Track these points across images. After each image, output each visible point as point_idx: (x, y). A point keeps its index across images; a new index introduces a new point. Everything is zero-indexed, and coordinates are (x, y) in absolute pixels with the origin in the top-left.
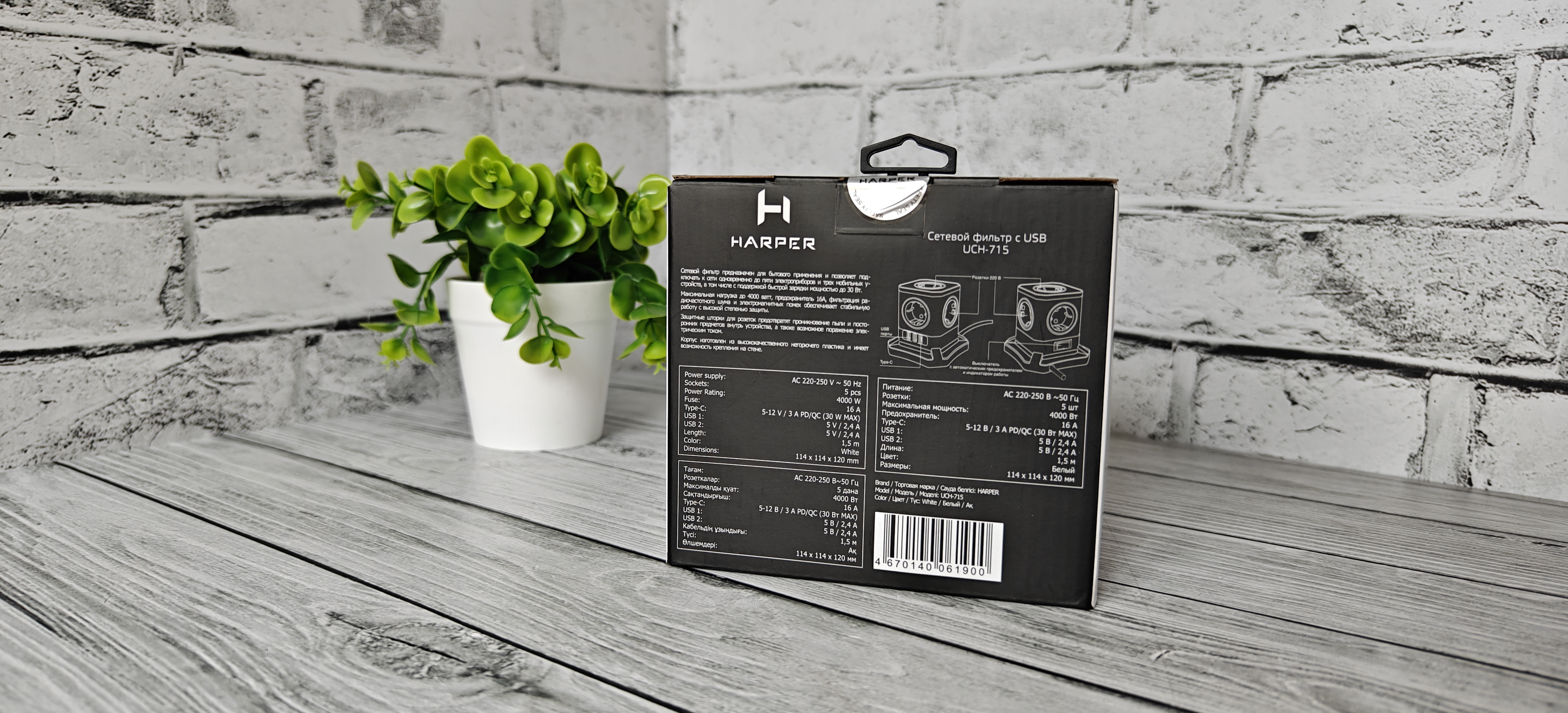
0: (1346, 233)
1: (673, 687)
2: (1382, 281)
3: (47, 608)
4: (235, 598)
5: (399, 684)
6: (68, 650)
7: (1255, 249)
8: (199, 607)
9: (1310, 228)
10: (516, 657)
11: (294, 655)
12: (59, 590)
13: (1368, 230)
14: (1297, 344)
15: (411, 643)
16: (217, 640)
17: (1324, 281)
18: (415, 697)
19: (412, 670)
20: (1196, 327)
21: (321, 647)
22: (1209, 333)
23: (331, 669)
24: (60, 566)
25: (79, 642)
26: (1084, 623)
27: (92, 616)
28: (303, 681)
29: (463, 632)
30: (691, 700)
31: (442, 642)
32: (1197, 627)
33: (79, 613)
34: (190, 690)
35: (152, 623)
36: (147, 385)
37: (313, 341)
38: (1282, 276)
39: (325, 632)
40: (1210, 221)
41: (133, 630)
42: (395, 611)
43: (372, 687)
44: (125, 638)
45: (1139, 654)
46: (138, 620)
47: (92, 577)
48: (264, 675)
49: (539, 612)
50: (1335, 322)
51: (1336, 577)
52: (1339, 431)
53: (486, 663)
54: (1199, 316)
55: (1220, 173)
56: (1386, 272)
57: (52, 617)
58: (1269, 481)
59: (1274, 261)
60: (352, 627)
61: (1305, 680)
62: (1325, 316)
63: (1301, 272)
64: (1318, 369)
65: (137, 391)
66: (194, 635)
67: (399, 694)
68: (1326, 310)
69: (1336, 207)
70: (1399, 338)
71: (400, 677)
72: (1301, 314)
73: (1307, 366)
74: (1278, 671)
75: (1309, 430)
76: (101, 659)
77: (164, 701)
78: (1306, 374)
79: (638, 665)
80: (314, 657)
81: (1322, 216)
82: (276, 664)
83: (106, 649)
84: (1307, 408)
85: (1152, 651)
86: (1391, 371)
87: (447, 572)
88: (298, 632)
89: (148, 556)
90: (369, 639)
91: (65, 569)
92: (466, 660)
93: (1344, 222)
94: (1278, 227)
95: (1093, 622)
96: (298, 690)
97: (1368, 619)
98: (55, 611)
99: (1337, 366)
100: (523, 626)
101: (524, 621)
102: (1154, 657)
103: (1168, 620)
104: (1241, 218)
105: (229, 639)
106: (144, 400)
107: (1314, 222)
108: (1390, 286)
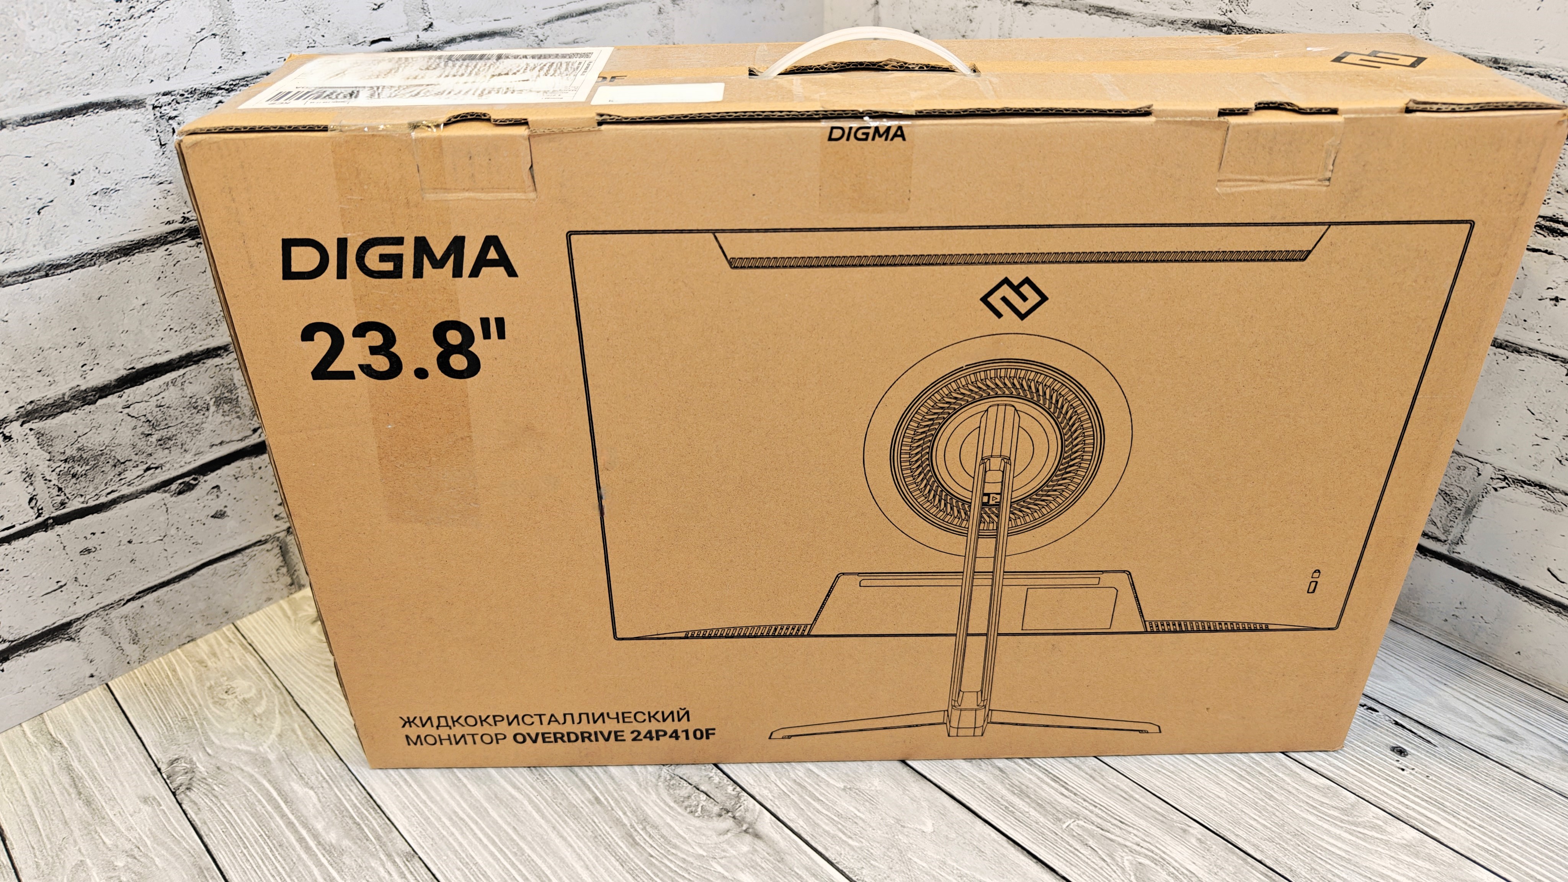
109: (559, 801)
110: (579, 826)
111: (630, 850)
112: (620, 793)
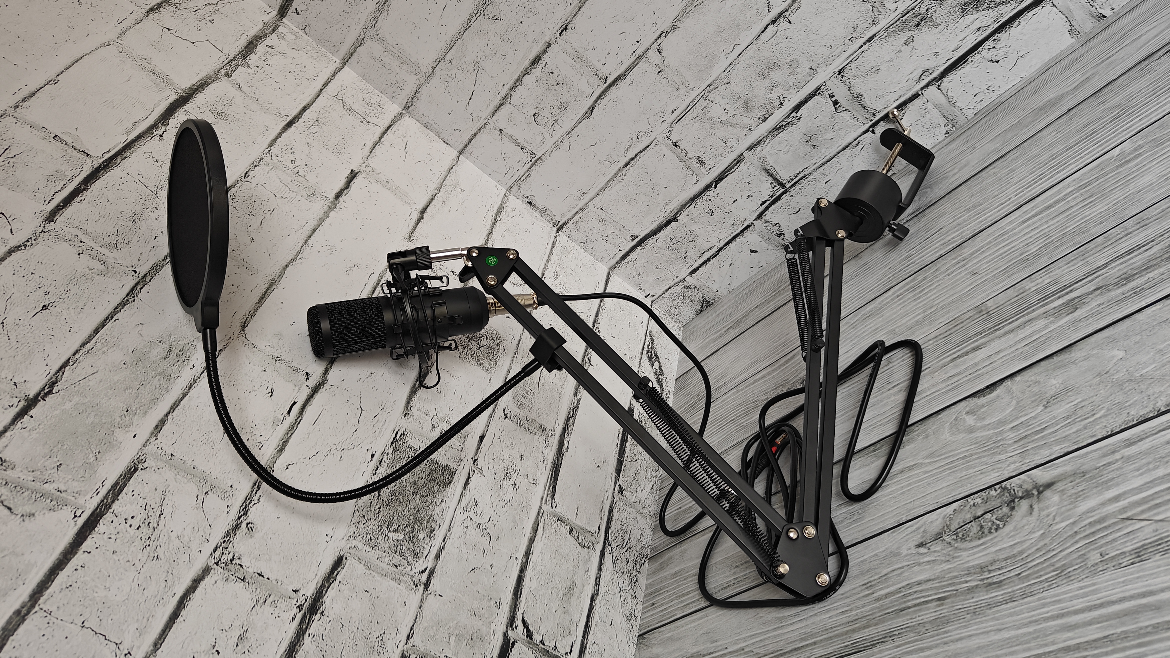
5: (1004, 534)
7: (918, 24)
8: (875, 595)
10: (1008, 486)
11: (950, 566)
12: (818, 645)
16: (916, 592)
19: (995, 526)
20: (923, 77)
21: (949, 555)
22: (931, 74)
23: (973, 555)
24: (789, 643)
25: (882, 642)
26: (1129, 265)
27: (856, 635)
28: (978, 567)
29: (970, 501)
30: (1091, 435)
31: (975, 510)
33: (850, 640)
34: (959, 607)
35: (881, 614)
36: (618, 577)
39: (935, 551)
41: (884, 621)
43: (999, 544)
44: (888, 625)
46: (873, 619)
47: (811, 632)
48: (963, 580)
49: (969, 468)
52: (1028, 53)
53: (1006, 499)
54: (919, 72)
55: (870, 14)
59: (932, 21)
60: (937, 541)
62: (977, 19)
63: (948, 13)
64: (995, 40)
65: (619, 582)
66: (904, 600)
67: (1012, 536)
68: (976, 16)
71: (999, 532)
72: (966, 28)
73: (989, 43)
75: (1015, 64)
76: (905, 636)
77: (962, 617)
78: (991, 47)
79: (1047, 444)
80: (958, 559)
82: (955, 574)
83: (895, 633)
84: (1005, 58)
88: (929, 561)
90: (954, 537)
91: (794, 641)
96: (986, 570)
99: (1003, 31)
101: (975, 476)
104: (899, 19)
105: (916, 588)
106: (623, 582)
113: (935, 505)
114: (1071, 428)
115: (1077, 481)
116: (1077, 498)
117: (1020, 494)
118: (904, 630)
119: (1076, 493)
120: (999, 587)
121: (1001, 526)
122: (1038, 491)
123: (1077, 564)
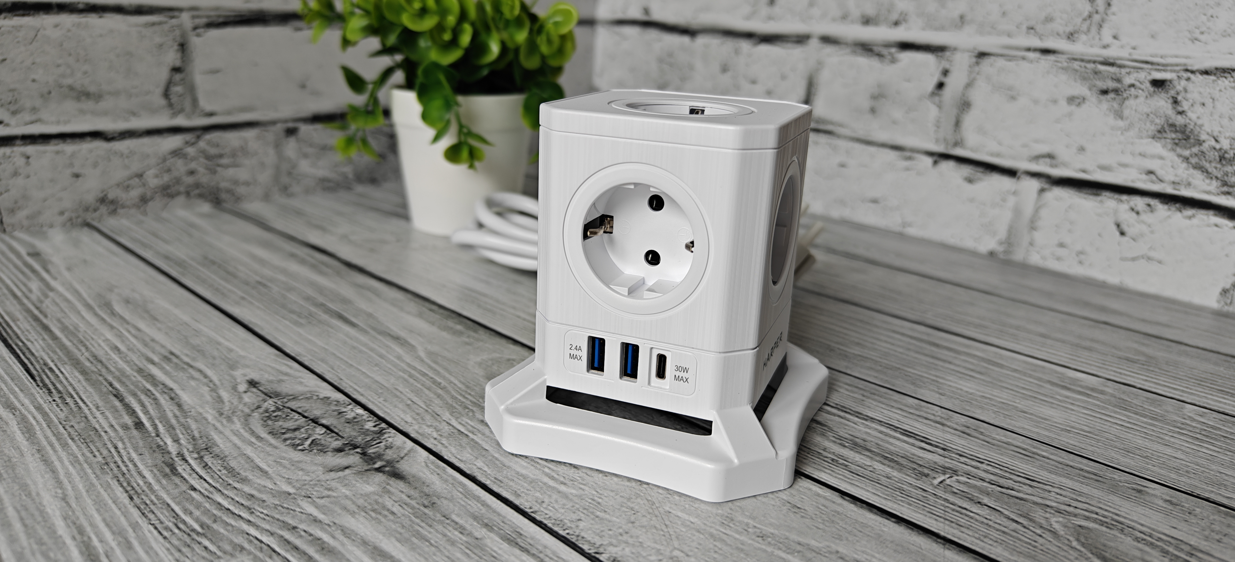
0: (1193, 82)
1: (507, 478)
2: (1221, 129)
3: (36, 358)
4: (181, 360)
5: (284, 455)
6: (39, 399)
7: (1105, 92)
8: (151, 367)
9: (1159, 76)
10: (386, 436)
11: (210, 418)
12: (50, 342)
13: (1214, 81)
14: (1133, 181)
15: (306, 414)
16: (155, 399)
17: (1165, 126)
18: (293, 468)
19: (298, 442)
20: (1042, 161)
21: (234, 412)
22: (1052, 166)
23: (236, 435)
24: (59, 320)
25: (50, 392)
26: (882, 440)
27: (68, 367)
28: (209, 444)
29: (350, 407)
30: (518, 492)
31: (331, 416)
32: (984, 453)
33: (59, 364)
34: (120, 445)
35: (110, 378)
36: (158, 165)
37: (291, 132)
38: (1127, 118)
39: (240, 398)
40: (1065, 64)
41: (94, 384)
42: (301, 383)
43: (262, 455)
44: (86, 391)
45: (924, 477)
46: (101, 375)
47: (79, 331)
48: (181, 436)
49: (417, 392)
50: (1170, 164)
51: (1126, 409)
52: (1160, 262)
53: (359, 440)
54: (1044, 149)
55: (1079, 20)
56: (1225, 122)
57: (38, 367)
58: (1087, 304)
59: (1121, 104)
60: (263, 395)
61: (1071, 518)
62: (1161, 158)
63: (1145, 116)
64: (1149, 205)
65: (150, 169)
66: (139, 393)
67: (281, 464)
68: (1164, 153)
69: (1187, 57)
70: (1229, 184)
71: (286, 448)
72: (1140, 154)
73: (1139, 202)
74: (1048, 506)
75: (1134, 259)
76: (61, 410)
77: (97, 454)
78: (1136, 209)
79: (484, 453)
80: (225, 421)
81: (1172, 65)
82: (194, 426)
83: (69, 400)
84: (1134, 240)
85: (936, 476)
86: (1217, 213)
87: (354, 348)
88: (219, 397)
89: (127, 316)
90: (273, 408)
92: (345, 435)
93: (1193, 72)
94: (1129, 73)
95: (891, 440)
96: (202, 453)
97: (1146, 457)
98: (41, 362)
99: (1167, 203)
100: (400, 406)
101: (402, 401)
102: (936, 482)
103: (959, 443)
104: (1094, 62)
105: (164, 398)
106: (157, 176)
107: (1164, 70)
108: (1228, 134)
109: (72, 424)
110: (86, 451)
111: (159, 481)
112: (182, 420)
113: (336, 379)
114: (526, 468)
115: (413, 503)
116: (374, 510)
117: (371, 451)
118: (73, 406)
119: (384, 507)
120: (166, 475)
121: (300, 448)
122: (384, 466)
123: (219, 547)
